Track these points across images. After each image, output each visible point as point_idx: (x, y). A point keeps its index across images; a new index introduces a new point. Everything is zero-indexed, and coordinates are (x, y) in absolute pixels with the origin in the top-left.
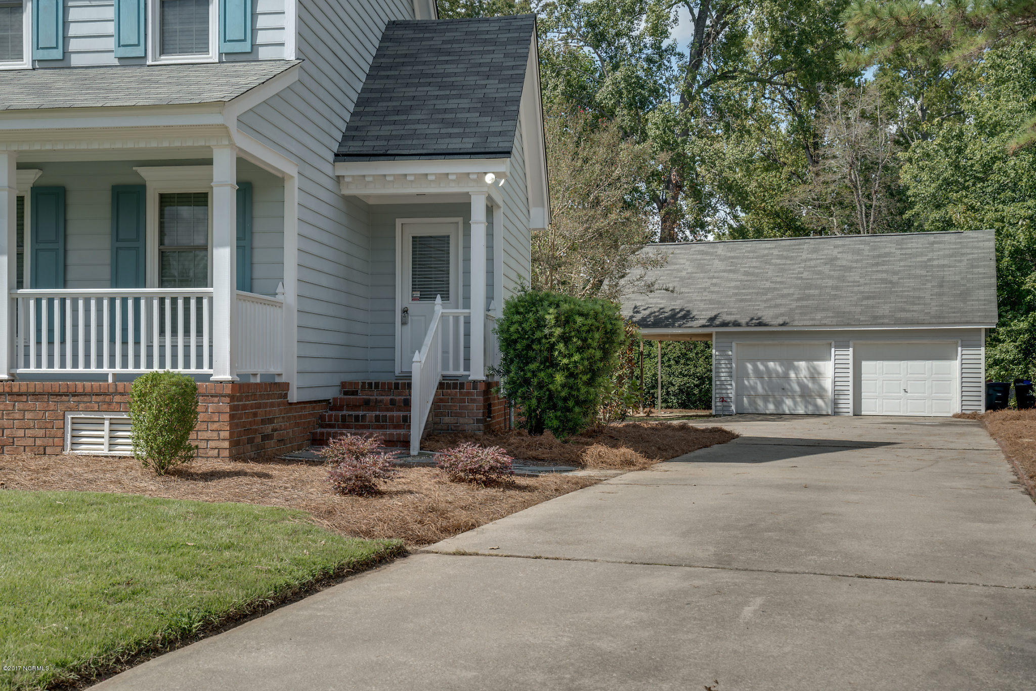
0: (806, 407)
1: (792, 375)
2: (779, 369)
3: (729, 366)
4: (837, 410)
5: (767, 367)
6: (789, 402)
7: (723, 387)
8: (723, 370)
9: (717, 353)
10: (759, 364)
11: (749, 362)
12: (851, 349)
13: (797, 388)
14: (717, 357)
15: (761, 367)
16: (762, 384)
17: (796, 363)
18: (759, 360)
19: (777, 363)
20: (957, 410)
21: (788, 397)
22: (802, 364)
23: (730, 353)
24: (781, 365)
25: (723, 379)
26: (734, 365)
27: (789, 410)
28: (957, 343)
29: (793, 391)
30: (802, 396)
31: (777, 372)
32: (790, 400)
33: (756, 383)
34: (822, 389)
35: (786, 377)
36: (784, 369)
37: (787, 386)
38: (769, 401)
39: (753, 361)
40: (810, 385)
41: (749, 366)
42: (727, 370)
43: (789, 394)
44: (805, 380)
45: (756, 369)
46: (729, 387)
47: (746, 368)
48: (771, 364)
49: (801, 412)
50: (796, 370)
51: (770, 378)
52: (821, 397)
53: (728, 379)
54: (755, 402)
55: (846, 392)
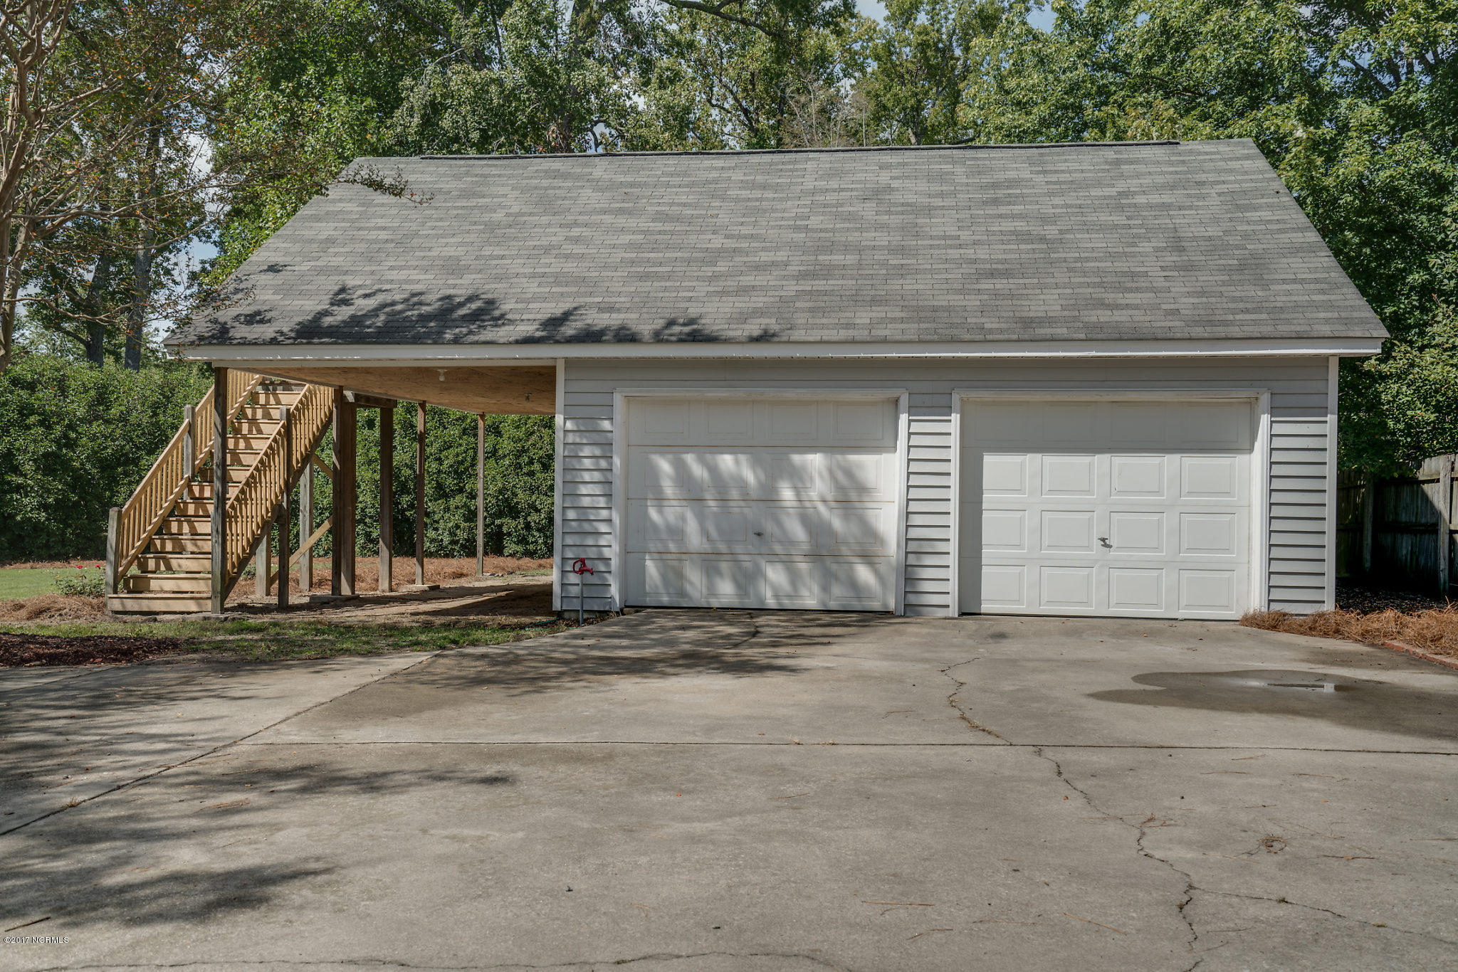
0: (825, 589)
1: (787, 494)
2: (749, 476)
3: (603, 464)
4: (913, 599)
5: (713, 470)
6: (775, 575)
7: (587, 527)
8: (587, 477)
9: (569, 425)
10: (690, 459)
11: (662, 454)
12: (955, 418)
13: (798, 532)
14: (570, 439)
15: (698, 470)
16: (701, 518)
17: (797, 458)
18: (690, 448)
19: (742, 458)
20: (1255, 601)
21: (773, 557)
22: (815, 461)
23: (606, 425)
24: (756, 463)
25: (586, 502)
26: (617, 461)
27: (776, 596)
28: (1252, 403)
29: (790, 542)
30: (815, 556)
31: (743, 485)
32: (779, 567)
33: (683, 519)
34: (872, 535)
35: (769, 499)
36: (762, 477)
37: (769, 527)
38: (719, 573)
39: (672, 448)
40: (837, 524)
41: (664, 465)
42: (597, 476)
43: (778, 549)
44: (822, 508)
45: (683, 478)
46: (603, 528)
47: (652, 475)
48: (727, 461)
49: (810, 600)
50: (798, 478)
51: (723, 500)
52: (868, 558)
53: (602, 502)
54: (680, 575)
55: (941, 547)
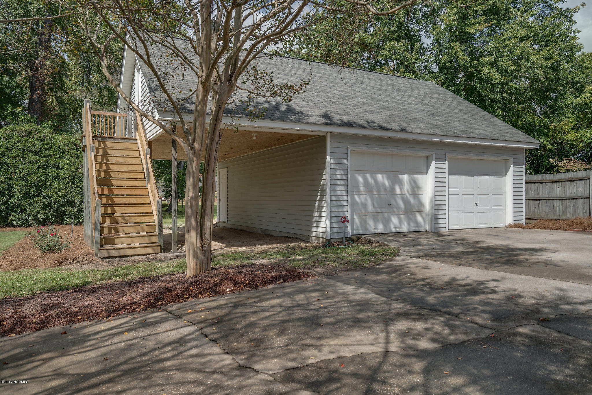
0: (409, 224)
1: (398, 189)
2: (387, 183)
3: (344, 178)
4: (437, 226)
5: (376, 181)
6: (395, 220)
7: (339, 203)
8: (339, 183)
9: (332, 161)
10: (368, 176)
11: (359, 174)
12: (446, 163)
13: (401, 204)
14: (333, 167)
15: (371, 181)
16: (372, 199)
17: (400, 176)
18: (368, 171)
19: (384, 175)
20: (509, 220)
21: (394, 213)
22: (405, 177)
23: (345, 161)
24: (389, 178)
25: (339, 193)
26: (349, 176)
27: (395, 228)
29: (398, 207)
30: (406, 212)
31: (384, 186)
32: (396, 217)
33: (366, 200)
34: (421, 204)
35: (392, 191)
36: (390, 182)
37: (393, 202)
38: (378, 221)
39: (362, 171)
40: (412, 200)
41: (360, 179)
42: (342, 182)
43: (395, 210)
44: (407, 194)
45: (366, 183)
46: (345, 204)
47: (356, 182)
48: (380, 177)
49: (405, 229)
50: (400, 183)
51: (379, 192)
52: (420, 212)
53: (344, 193)
54: (366, 222)
55: (443, 207)
